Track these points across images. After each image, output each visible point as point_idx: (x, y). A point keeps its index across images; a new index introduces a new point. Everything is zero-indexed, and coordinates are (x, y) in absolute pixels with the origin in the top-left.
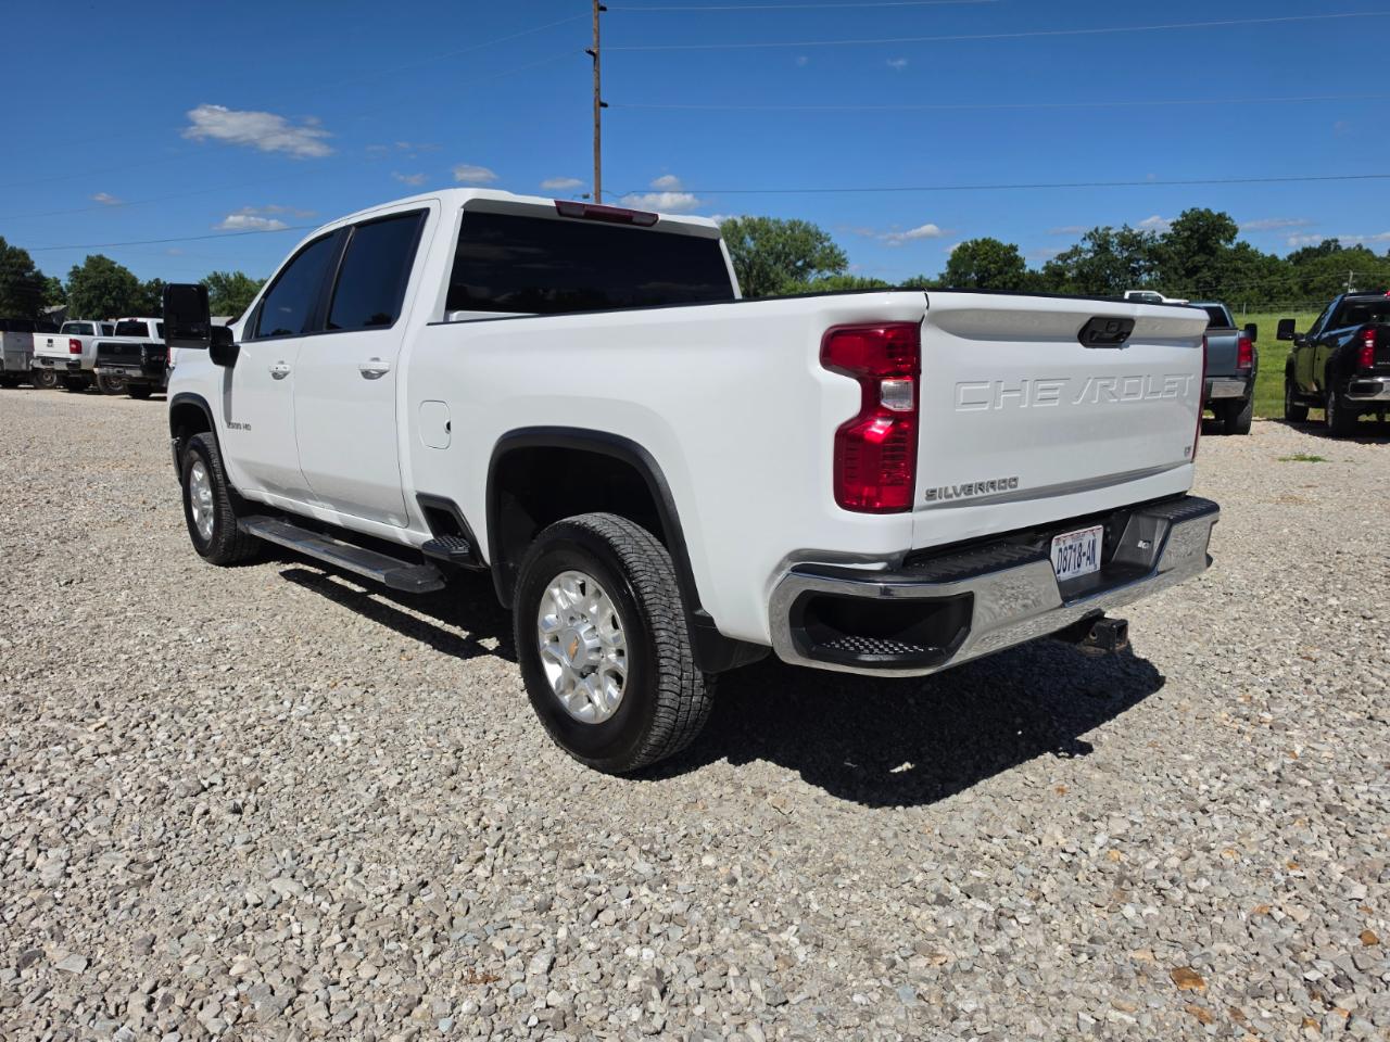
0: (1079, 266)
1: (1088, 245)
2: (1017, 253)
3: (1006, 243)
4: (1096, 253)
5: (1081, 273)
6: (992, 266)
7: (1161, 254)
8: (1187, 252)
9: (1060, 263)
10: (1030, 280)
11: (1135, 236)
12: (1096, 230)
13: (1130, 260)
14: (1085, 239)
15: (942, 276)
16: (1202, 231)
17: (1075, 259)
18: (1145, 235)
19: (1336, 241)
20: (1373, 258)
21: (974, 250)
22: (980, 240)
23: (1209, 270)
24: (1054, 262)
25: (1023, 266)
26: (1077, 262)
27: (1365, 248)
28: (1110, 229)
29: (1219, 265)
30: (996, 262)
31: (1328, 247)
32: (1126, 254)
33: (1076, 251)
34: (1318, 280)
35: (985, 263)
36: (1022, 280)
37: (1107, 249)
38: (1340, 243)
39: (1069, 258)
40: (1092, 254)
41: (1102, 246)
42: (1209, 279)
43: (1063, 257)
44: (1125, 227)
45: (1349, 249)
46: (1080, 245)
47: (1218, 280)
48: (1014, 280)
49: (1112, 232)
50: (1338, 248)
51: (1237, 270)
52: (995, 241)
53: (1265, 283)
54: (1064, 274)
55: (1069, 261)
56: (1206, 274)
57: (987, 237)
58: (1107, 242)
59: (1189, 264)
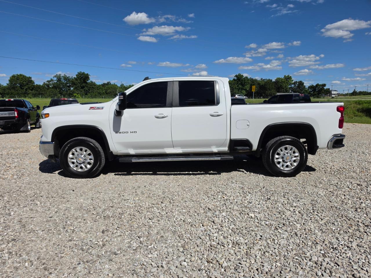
0: (53, 84)
1: (55, 79)
2: (32, 79)
3: (28, 76)
4: (58, 81)
5: (54, 86)
6: (24, 82)
7: (75, 83)
8: (81, 82)
9: (48, 83)
10: (37, 87)
11: (68, 77)
12: (57, 75)
13: (67, 83)
14: (54, 77)
15: (7, 84)
16: (84, 77)
17: (52, 82)
18: (70, 78)
19: (110, 82)
20: (118, 87)
21: (17, 77)
22: (19, 74)
23: (87, 87)
24: (46, 83)
25: (34, 83)
26: (52, 83)
27: (116, 84)
28: (60, 75)
29: (89, 86)
30: (26, 81)
31: (108, 84)
32: (66, 82)
33: (52, 80)
34: (108, 91)
35: (22, 81)
36: (35, 87)
37: (60, 80)
38: (111, 83)
39: (50, 82)
40: (56, 81)
41: (59, 79)
42: (87, 90)
43: (48, 81)
44: (65, 75)
45: (112, 84)
46: (53, 78)
47: (89, 90)
48: (32, 87)
49: (61, 76)
50: (110, 84)
51: (93, 88)
52: (24, 75)
53: (98, 91)
54: (49, 86)
55: (50, 83)
56: (86, 88)
57: (21, 74)
58: (60, 78)
59: (82, 86)
